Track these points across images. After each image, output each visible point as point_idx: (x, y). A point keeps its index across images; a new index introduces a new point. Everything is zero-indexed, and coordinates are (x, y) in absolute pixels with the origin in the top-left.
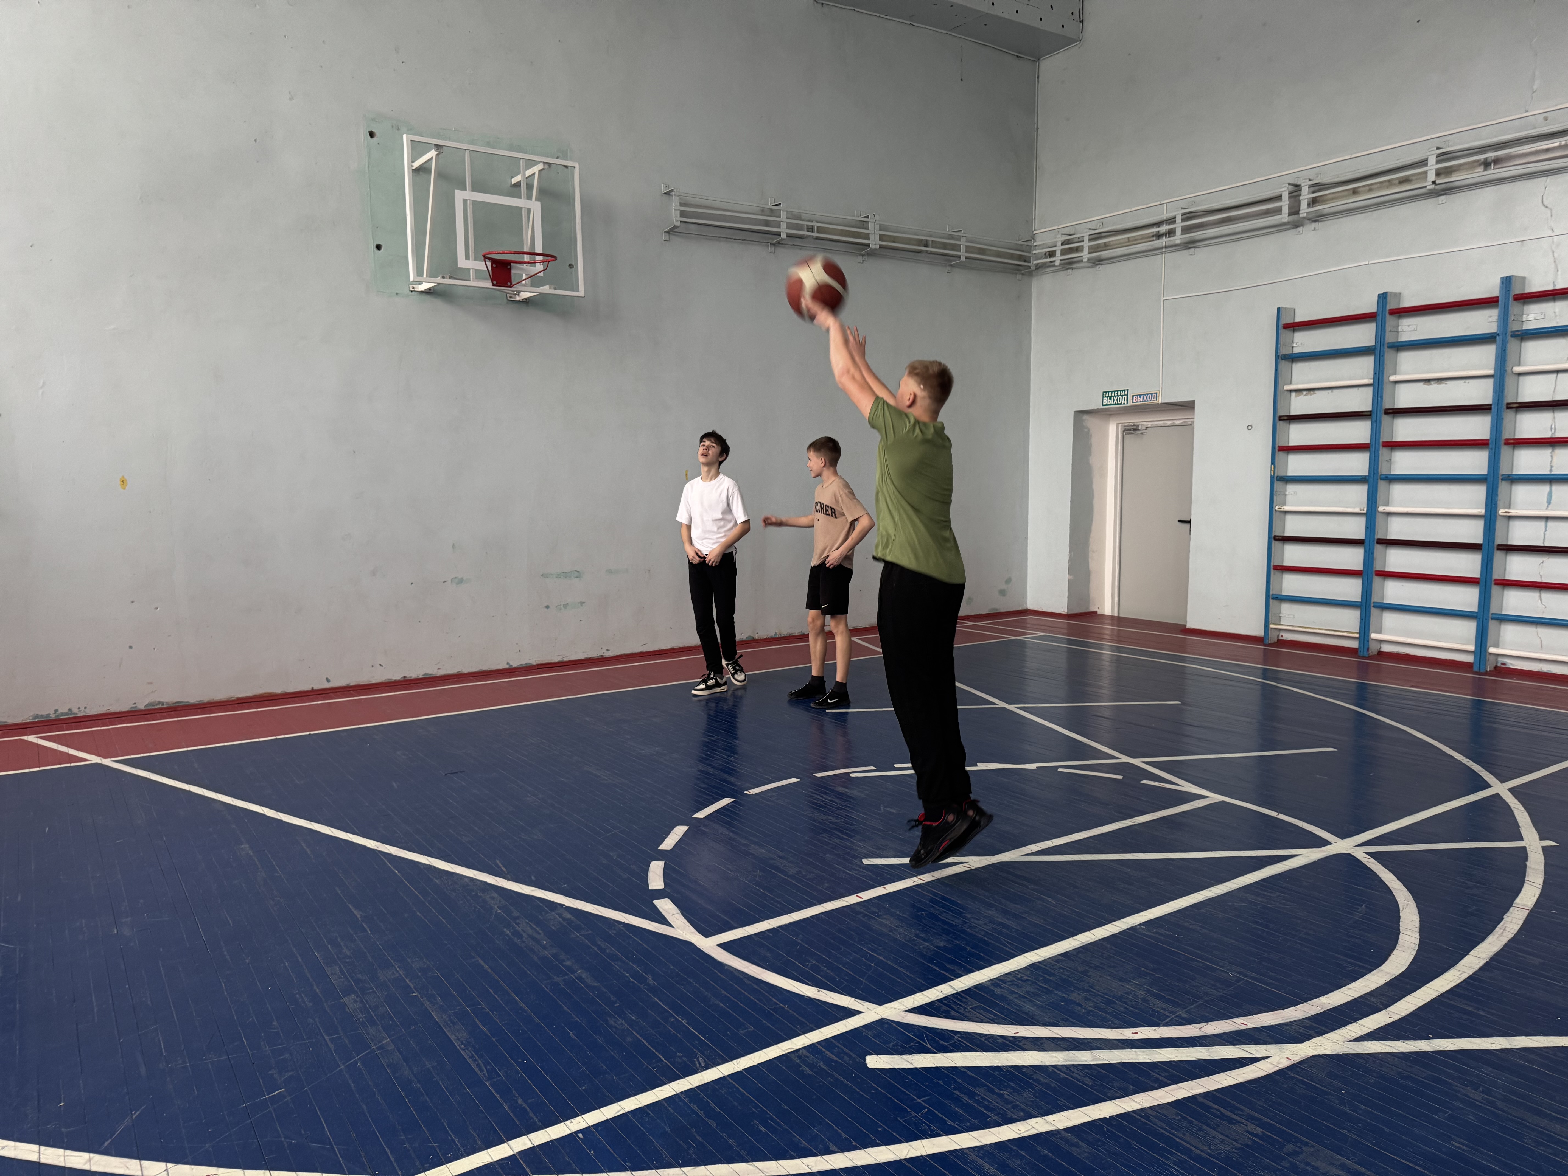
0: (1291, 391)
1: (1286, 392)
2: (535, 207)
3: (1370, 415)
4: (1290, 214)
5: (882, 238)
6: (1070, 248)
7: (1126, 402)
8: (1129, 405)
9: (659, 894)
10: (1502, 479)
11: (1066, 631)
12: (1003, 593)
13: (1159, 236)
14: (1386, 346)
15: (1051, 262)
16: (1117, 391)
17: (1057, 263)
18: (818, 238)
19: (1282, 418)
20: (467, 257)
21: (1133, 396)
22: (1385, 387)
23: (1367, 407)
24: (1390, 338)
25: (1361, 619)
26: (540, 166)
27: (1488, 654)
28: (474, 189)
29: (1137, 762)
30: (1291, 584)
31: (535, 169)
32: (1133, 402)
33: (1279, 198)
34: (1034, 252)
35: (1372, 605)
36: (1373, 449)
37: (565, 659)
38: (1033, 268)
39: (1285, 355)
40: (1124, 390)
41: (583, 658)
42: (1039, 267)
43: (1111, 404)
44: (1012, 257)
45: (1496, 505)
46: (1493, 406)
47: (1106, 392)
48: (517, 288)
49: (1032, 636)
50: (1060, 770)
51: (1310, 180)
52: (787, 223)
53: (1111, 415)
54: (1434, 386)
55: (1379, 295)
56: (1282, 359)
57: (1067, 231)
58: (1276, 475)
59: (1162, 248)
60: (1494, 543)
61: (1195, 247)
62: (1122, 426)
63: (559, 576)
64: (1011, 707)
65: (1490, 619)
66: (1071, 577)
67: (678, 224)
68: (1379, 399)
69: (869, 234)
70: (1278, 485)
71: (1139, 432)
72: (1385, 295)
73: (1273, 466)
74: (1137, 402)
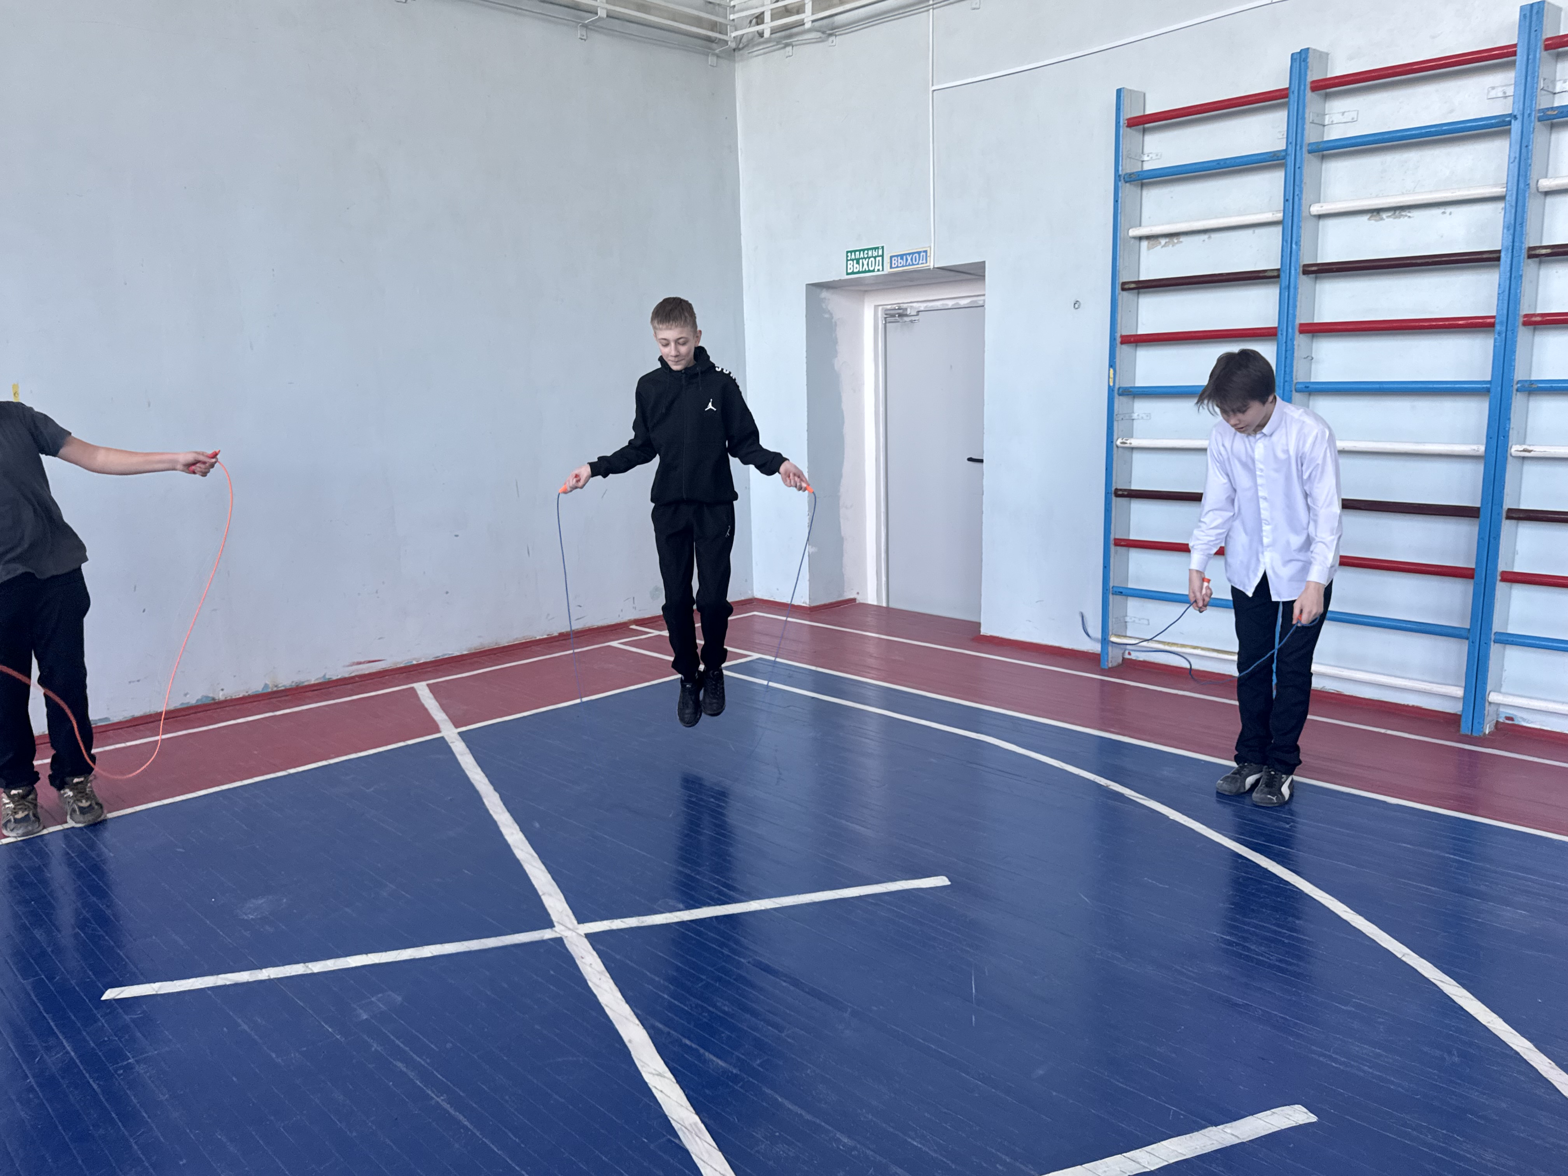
0: (1141, 238)
1: (1133, 241)
3: (1278, 276)
6: (785, 7)
7: (881, 268)
8: (885, 272)
10: (1517, 390)
11: (807, 648)
14: (1305, 149)
15: (759, 33)
16: (868, 249)
19: (1126, 286)
21: (891, 257)
22: (1303, 224)
23: (1271, 262)
24: (1311, 136)
27: (1487, 704)
30: (1141, 569)
32: (891, 267)
34: (732, 17)
36: (1282, 337)
38: (732, 45)
39: (1130, 175)
40: (878, 248)
42: (739, 42)
43: (859, 272)
44: (698, 23)
45: (1506, 437)
46: (1503, 255)
47: (851, 252)
53: (866, 291)
54: (1388, 220)
55: (1292, 55)
56: (1126, 182)
58: (1117, 386)
60: (1502, 507)
62: (882, 309)
65: (1492, 643)
66: (813, 550)
68: (1294, 246)
70: (1120, 403)
71: (906, 319)
72: (1303, 56)
73: (1112, 370)
74: (897, 267)
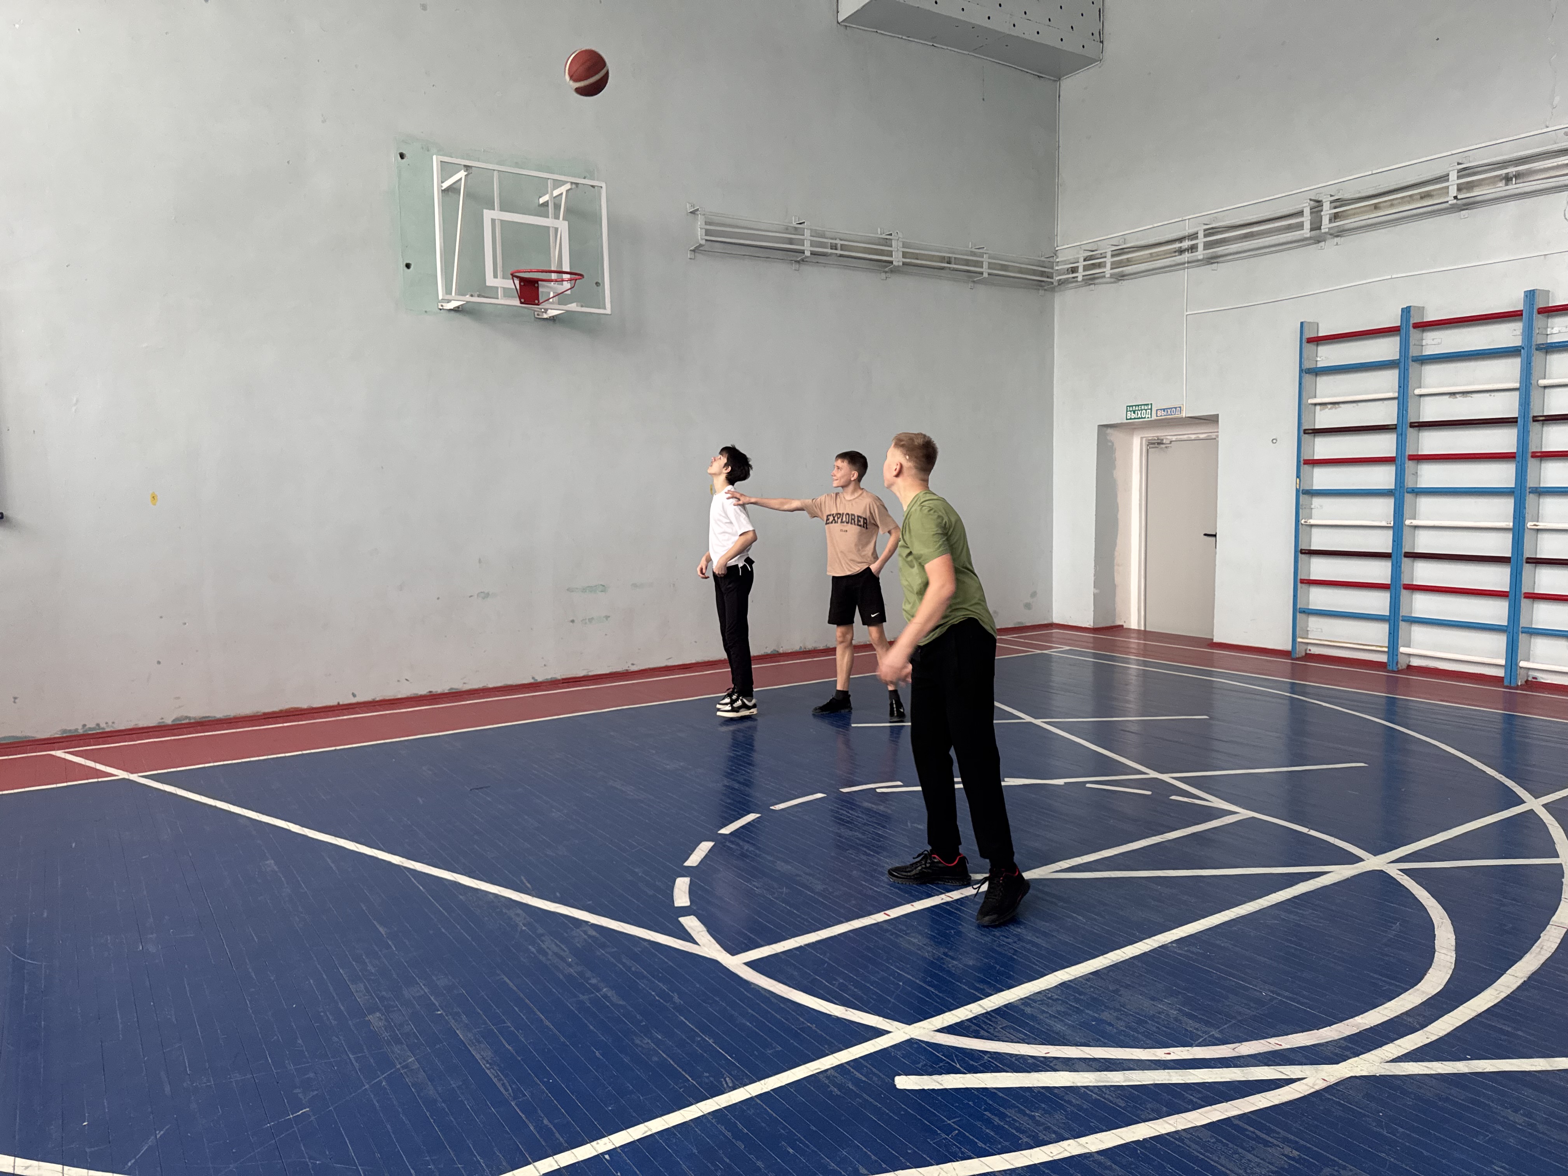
0: (1315, 404)
1: (1310, 406)
2: (563, 226)
3: (1396, 428)
4: (1312, 230)
5: (905, 255)
6: (1093, 264)
7: (1150, 416)
8: (1152, 419)
9: (685, 911)
10: (1530, 492)
11: (1091, 645)
12: (1028, 606)
13: (1181, 251)
14: (1410, 360)
15: (1074, 278)
16: (1141, 405)
17: (1080, 279)
18: (841, 256)
19: (1307, 432)
20: (495, 276)
21: (1157, 410)
22: (1409, 400)
23: (1392, 420)
24: (1414, 352)
25: (1390, 633)
26: (568, 186)
27: (1518, 668)
28: (502, 209)
29: (1165, 777)
30: (1319, 598)
31: (563, 189)
32: (1157, 416)
33: (1300, 213)
34: (1057, 268)
35: (1401, 618)
36: (1398, 462)
37: (591, 674)
38: (1056, 284)
39: (1309, 369)
40: (1148, 404)
41: (608, 672)
42: (1061, 283)
43: (1135, 418)
44: (1034, 272)
45: (1524, 518)
46: (1519, 420)
47: (1130, 406)
48: (545, 305)
49: (1058, 650)
50: (1088, 785)
51: (1331, 196)
52: (811, 241)
53: (1135, 428)
54: (1459, 398)
55: (1402, 309)
56: (1306, 373)
57: (1089, 247)
58: (1301, 489)
59: (1184, 263)
60: (1523, 556)
61: (1217, 262)
62: (1146, 440)
63: (584, 590)
64: (1038, 722)
65: (1520, 634)
66: (1097, 591)
67: (703, 242)
68: (1404, 412)
69: (892, 252)
70: (1303, 499)
71: (1163, 446)
72: (1408, 309)
73: (1298, 480)
74: (1161, 416)
